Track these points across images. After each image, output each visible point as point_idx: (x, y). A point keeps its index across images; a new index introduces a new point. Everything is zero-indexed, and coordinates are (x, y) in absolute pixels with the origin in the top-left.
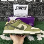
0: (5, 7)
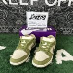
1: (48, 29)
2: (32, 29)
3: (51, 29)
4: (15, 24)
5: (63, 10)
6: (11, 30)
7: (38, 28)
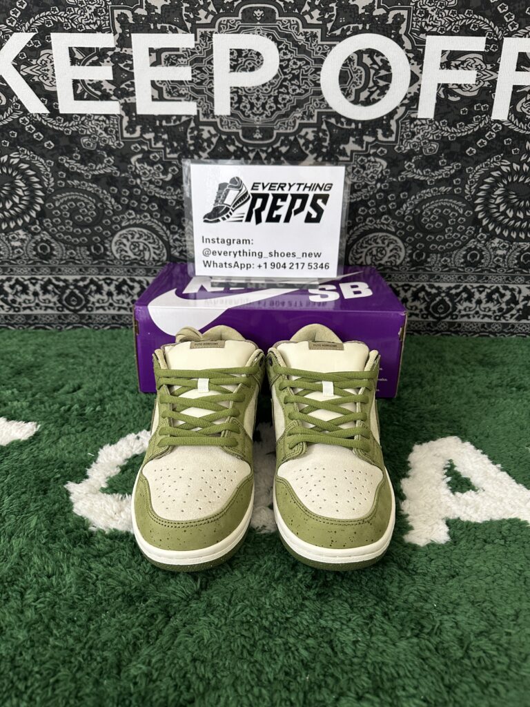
0: (96, 179)
1: (348, 292)
2: (228, 288)
3: (365, 291)
4: (100, 257)
5: (452, 150)
6: (74, 298)
7: (271, 285)
